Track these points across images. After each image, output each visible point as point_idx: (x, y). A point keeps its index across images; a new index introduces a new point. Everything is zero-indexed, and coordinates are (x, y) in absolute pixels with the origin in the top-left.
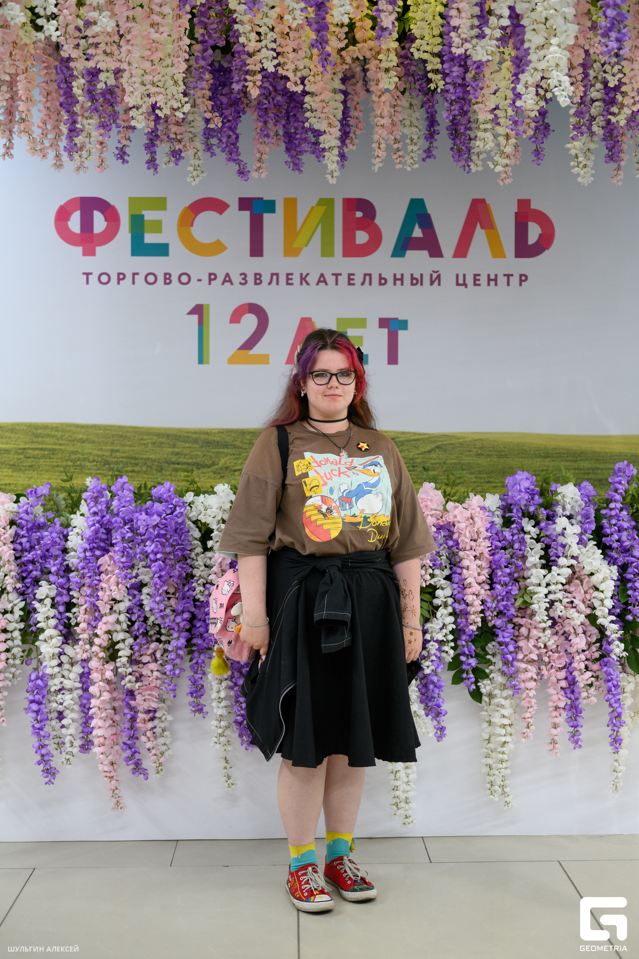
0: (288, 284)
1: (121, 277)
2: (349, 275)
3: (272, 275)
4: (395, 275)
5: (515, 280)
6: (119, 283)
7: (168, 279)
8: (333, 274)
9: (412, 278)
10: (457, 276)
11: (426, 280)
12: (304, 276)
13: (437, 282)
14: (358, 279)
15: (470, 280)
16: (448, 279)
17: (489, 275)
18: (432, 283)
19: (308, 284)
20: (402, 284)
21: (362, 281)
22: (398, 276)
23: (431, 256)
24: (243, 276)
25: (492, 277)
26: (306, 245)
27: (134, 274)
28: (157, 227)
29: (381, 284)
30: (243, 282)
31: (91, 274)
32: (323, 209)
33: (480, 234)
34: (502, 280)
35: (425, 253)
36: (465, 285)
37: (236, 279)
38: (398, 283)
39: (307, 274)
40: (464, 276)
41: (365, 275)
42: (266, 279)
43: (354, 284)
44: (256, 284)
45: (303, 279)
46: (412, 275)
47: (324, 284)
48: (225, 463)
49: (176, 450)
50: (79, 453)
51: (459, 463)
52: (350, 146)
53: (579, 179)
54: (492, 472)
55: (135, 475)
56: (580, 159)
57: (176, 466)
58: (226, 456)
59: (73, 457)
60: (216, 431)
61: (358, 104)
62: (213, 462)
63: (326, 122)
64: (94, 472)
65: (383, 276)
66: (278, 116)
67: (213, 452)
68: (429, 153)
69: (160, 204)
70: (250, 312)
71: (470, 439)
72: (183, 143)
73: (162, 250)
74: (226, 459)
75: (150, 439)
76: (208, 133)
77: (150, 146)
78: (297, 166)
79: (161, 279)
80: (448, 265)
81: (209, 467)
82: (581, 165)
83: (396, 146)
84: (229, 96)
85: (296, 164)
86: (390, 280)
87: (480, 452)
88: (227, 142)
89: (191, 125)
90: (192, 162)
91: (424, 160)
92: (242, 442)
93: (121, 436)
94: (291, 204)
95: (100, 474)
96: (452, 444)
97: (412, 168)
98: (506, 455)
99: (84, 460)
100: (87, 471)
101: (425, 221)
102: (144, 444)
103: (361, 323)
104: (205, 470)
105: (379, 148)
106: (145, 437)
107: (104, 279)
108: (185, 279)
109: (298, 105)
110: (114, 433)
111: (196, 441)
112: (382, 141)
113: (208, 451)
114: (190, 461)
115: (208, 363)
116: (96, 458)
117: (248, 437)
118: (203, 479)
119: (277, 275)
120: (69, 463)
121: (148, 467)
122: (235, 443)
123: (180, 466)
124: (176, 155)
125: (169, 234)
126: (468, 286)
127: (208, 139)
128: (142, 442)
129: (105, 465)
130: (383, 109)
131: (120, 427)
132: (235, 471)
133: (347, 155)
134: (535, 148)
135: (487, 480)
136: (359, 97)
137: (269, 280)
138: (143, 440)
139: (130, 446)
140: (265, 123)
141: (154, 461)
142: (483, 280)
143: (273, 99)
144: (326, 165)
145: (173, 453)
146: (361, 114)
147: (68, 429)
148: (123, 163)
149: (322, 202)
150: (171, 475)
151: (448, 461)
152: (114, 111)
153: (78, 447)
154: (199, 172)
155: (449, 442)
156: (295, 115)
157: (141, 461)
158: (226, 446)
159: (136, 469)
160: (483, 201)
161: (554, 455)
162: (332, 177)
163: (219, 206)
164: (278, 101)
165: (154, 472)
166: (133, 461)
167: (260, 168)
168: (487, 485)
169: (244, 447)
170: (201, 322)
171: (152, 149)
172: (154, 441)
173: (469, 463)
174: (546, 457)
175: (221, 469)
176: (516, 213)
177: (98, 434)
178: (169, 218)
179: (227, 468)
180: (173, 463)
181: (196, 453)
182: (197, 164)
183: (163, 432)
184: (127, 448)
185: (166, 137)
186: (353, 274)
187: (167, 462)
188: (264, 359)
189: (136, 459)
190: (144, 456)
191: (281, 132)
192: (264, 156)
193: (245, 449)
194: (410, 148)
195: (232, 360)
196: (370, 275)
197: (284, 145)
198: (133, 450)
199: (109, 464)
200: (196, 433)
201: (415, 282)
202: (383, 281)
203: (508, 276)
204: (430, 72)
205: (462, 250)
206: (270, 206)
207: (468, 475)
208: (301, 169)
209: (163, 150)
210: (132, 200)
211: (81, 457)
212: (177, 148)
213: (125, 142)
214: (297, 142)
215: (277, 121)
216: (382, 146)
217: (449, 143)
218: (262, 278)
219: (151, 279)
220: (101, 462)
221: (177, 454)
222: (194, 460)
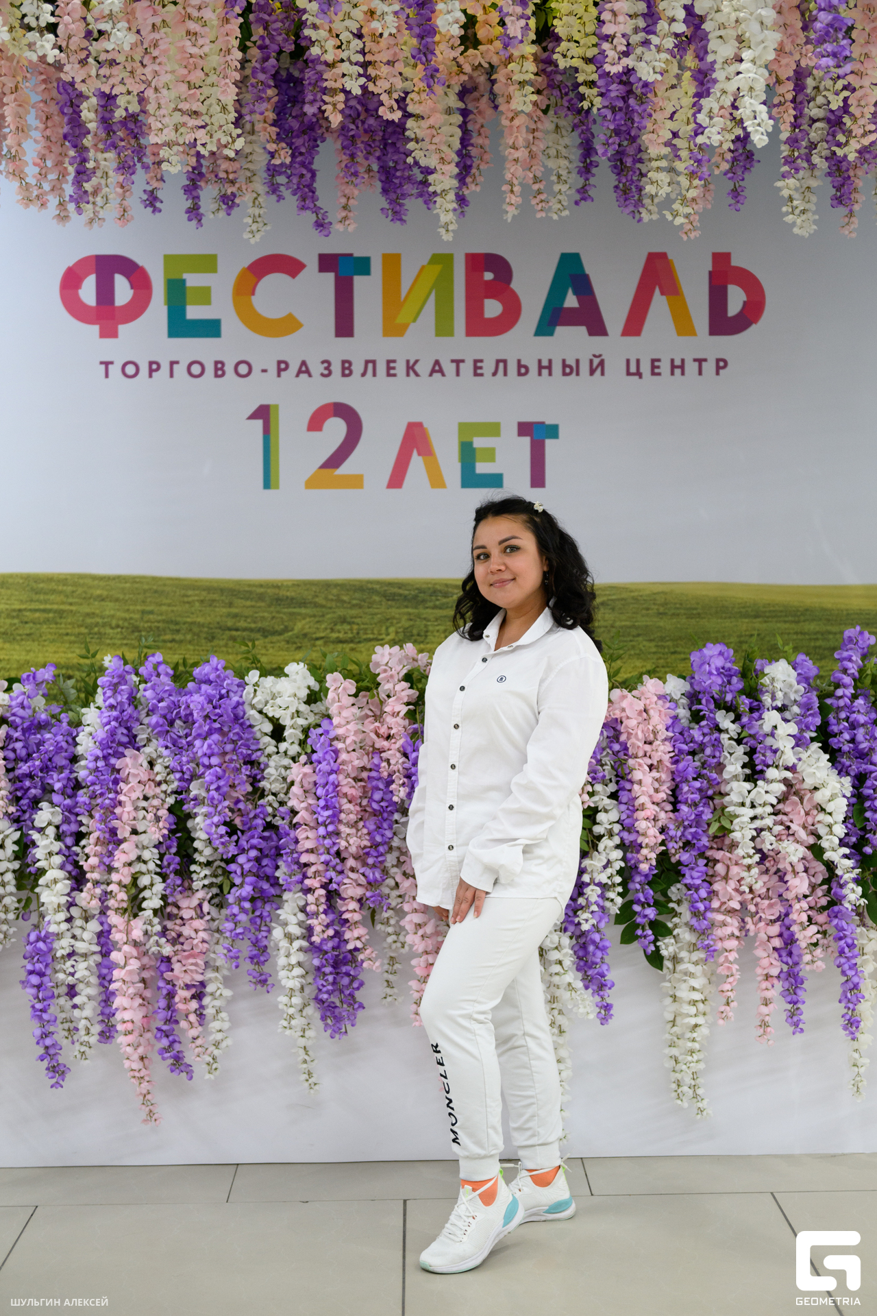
0: (389, 375)
1: (154, 367)
2: (476, 362)
3: (367, 362)
4: (540, 361)
5: (709, 367)
6: (150, 376)
7: (219, 370)
8: (453, 361)
9: (564, 365)
10: (628, 361)
11: (585, 368)
12: (411, 363)
13: (599, 371)
14: (488, 367)
15: (646, 368)
16: (615, 367)
17: (672, 361)
18: (592, 372)
19: (417, 375)
20: (550, 374)
21: (493, 370)
22: (545, 363)
23: (591, 333)
24: (326, 365)
25: (678, 363)
26: (415, 320)
27: (172, 363)
28: (204, 296)
29: (520, 374)
30: (326, 372)
31: (112, 363)
32: (437, 268)
33: (659, 303)
34: (691, 367)
35: (583, 330)
36: (639, 374)
37: (316, 368)
38: (545, 372)
39: (416, 362)
40: (638, 361)
41: (498, 362)
42: (358, 368)
43: (482, 375)
44: (344, 375)
45: (411, 368)
46: (564, 361)
47: (439, 375)
48: (303, 629)
49: (234, 610)
50: (97, 616)
51: (633, 626)
52: (472, 187)
53: (796, 230)
54: (680, 638)
55: (176, 646)
56: (795, 203)
57: (234, 633)
58: (304, 619)
59: (89, 621)
60: (290, 583)
61: (482, 126)
62: (286, 627)
63: (437, 156)
64: (119, 642)
65: (523, 363)
66: (370, 146)
67: (285, 613)
68: (583, 194)
69: (208, 263)
70: (336, 415)
71: (648, 592)
72: (237, 185)
73: (211, 328)
74: (304, 622)
75: (196, 595)
76: (273, 171)
77: (192, 189)
78: (397, 214)
79: (210, 369)
80: (615, 347)
81: (280, 633)
82: (797, 212)
83: (536, 187)
84: (300, 119)
85: (395, 213)
86: (534, 369)
87: (662, 610)
88: (298, 184)
89: (249, 159)
90: (250, 211)
91: (577, 203)
92: (326, 599)
93: (156, 592)
94: (392, 262)
95: (126, 644)
96: (622, 599)
97: (559, 216)
98: (699, 614)
99: (104, 625)
100: (108, 641)
101: (583, 285)
102: (188, 603)
103: (493, 429)
104: (275, 638)
105: (512, 191)
106: (190, 592)
107: (130, 370)
108: (244, 369)
109: (398, 129)
110: (146, 587)
111: (261, 597)
112: (515, 182)
113: (278, 612)
114: (253, 626)
115: (277, 487)
116: (121, 623)
117: (335, 591)
118: (271, 651)
119: (374, 362)
120: (83, 630)
121: (194, 634)
122: (317, 600)
123: (239, 633)
124: (228, 201)
125: (221, 307)
126: (644, 376)
127: (273, 176)
128: (186, 599)
129: (133, 632)
130: (517, 137)
131: (155, 579)
132: (317, 639)
133: (468, 198)
134: (732, 187)
135: (672, 650)
136: (484, 118)
137: (362, 370)
138: (187, 596)
139: (169, 605)
140: (352, 156)
141: (203, 626)
142: (665, 367)
143: (363, 122)
144: (438, 216)
145: (229, 615)
146: (487, 142)
147: (81, 581)
148: (153, 212)
149: (436, 259)
150: (226, 646)
151: (618, 624)
152: (139, 145)
153: (95, 607)
154: (261, 224)
155: (619, 597)
156: (394, 144)
157: (184, 627)
158: (303, 603)
159: (178, 637)
160: (663, 256)
161: (767, 614)
162: (447, 231)
163: (291, 266)
164: (370, 126)
165: (203, 641)
166: (173, 627)
167: (345, 218)
168: (673, 657)
169: (329, 605)
170: (267, 430)
171: (194, 194)
172: (202, 598)
173: (647, 626)
174: (756, 617)
175: (297, 637)
176: (710, 273)
177: (123, 589)
178: (221, 284)
179: (305, 635)
180: (230, 629)
181: (261, 614)
182: (257, 214)
183: (215, 585)
184: (164, 608)
185: (213, 176)
186: (481, 361)
187: (220, 628)
188: (356, 482)
189: (177, 623)
190: (189, 620)
191: (375, 167)
192: (351, 201)
193: (330, 608)
194: (557, 188)
195: (311, 483)
196: (505, 362)
197: (379, 185)
198: (173, 611)
199: (140, 631)
200: (261, 586)
201: (568, 370)
202: (523, 370)
203: (700, 361)
204: (582, 84)
205: (634, 326)
206: (363, 266)
207: (645, 643)
208: (404, 217)
209: (209, 194)
210: (169, 260)
211: (100, 621)
212: (229, 192)
213: (155, 184)
214: (397, 181)
215: (369, 153)
216: (515, 189)
217: (612, 179)
218: (352, 368)
219: (196, 369)
220: (127, 628)
221: (235, 616)
222: (259, 625)
